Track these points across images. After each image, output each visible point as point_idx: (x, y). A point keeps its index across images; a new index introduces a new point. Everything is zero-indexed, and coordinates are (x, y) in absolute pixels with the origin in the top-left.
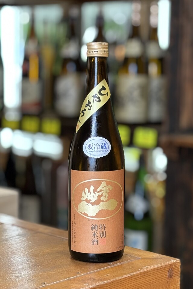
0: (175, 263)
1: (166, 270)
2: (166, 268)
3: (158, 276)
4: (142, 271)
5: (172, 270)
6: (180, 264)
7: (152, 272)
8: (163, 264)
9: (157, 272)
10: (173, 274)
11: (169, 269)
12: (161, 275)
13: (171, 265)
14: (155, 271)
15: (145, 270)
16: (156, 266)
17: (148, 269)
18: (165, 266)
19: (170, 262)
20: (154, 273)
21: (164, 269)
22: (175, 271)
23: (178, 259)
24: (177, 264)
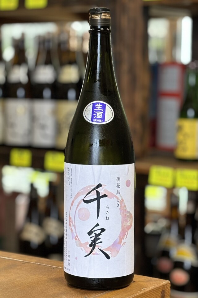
0: (166, 284)
1: (160, 291)
2: (160, 289)
3: (154, 296)
4: (142, 293)
5: (164, 290)
6: (170, 286)
7: (149, 294)
8: (157, 286)
9: (153, 294)
10: (165, 295)
11: (161, 290)
12: (156, 296)
13: (164, 286)
14: (152, 292)
15: (144, 292)
16: (152, 288)
17: (146, 291)
18: (159, 287)
19: (163, 283)
20: (151, 294)
21: (158, 290)
22: (167, 291)
23: (168, 281)
24: (168, 285)
